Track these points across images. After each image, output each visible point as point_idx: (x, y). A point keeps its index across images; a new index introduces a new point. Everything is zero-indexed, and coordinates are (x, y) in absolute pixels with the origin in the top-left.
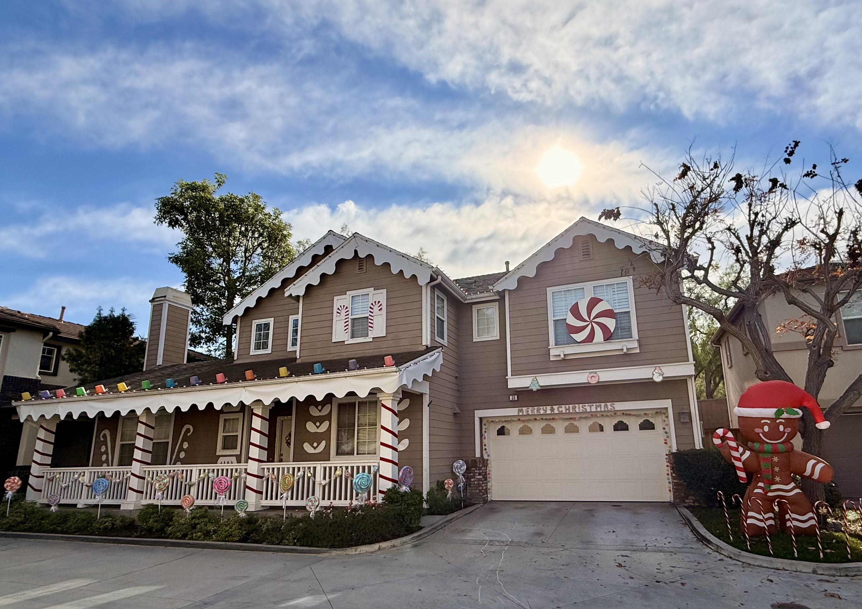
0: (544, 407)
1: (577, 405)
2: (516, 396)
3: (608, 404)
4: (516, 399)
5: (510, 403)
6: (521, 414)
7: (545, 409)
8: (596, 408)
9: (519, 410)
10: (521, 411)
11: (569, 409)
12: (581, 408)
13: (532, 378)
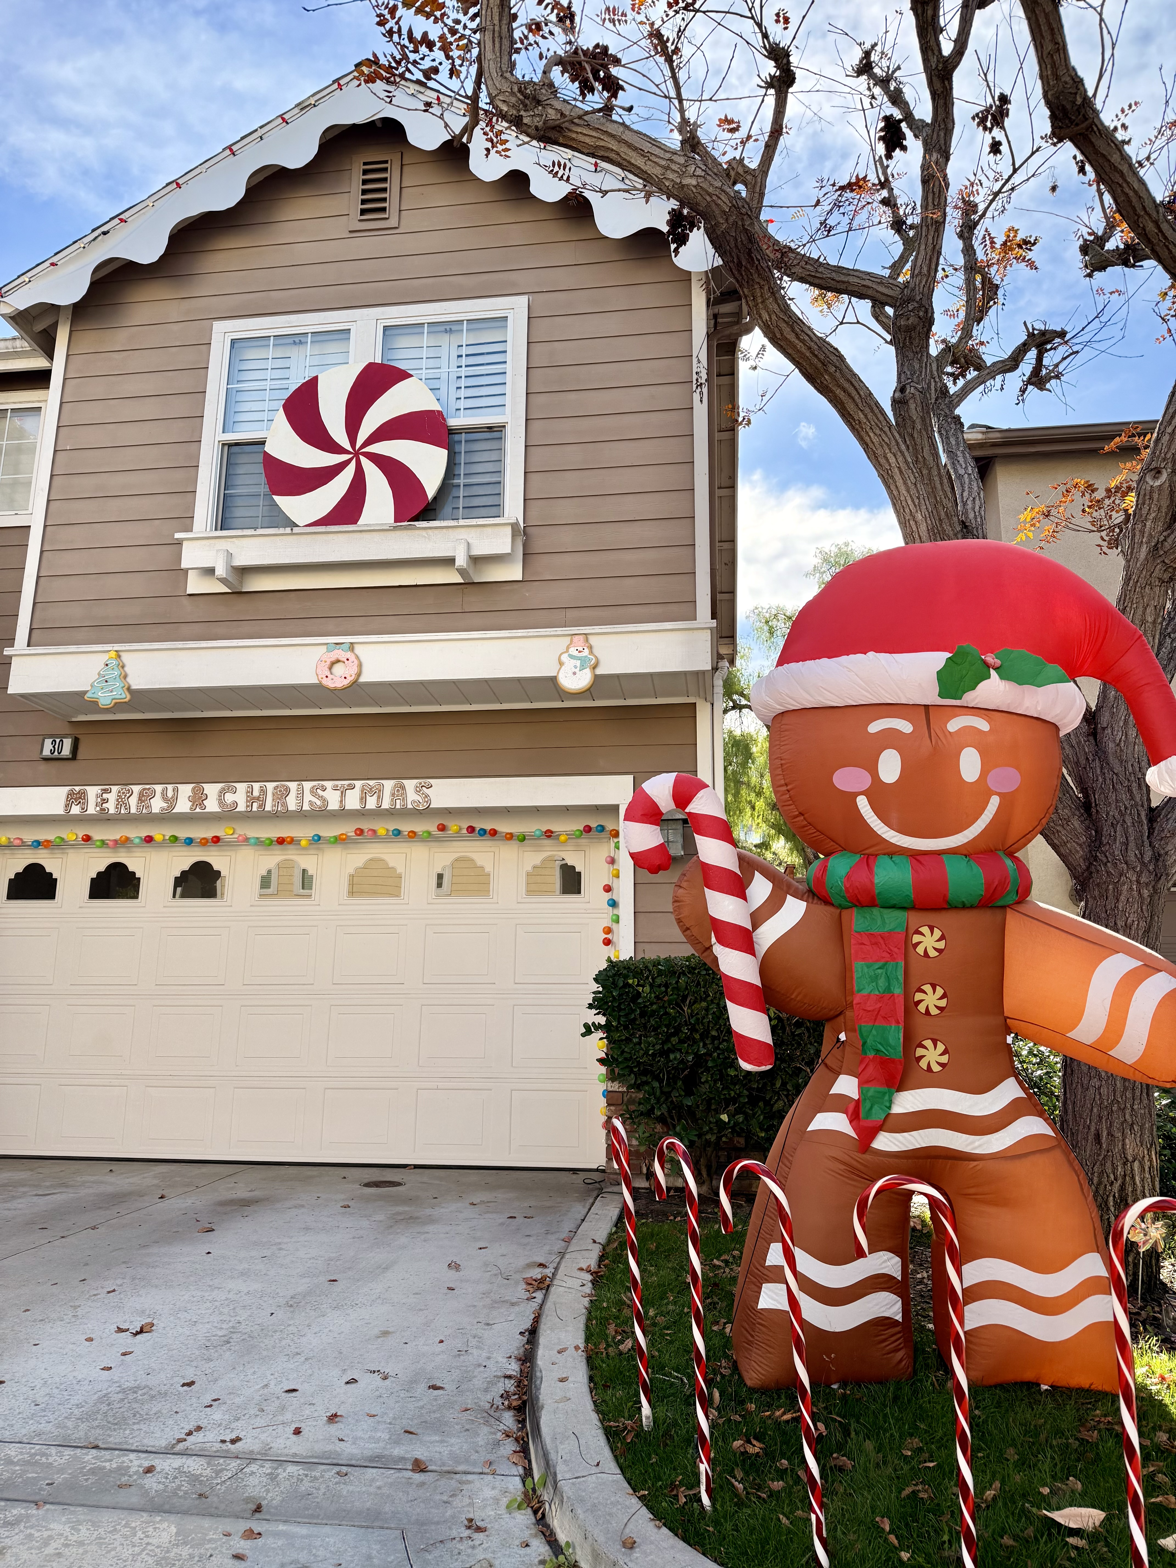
0: (170, 787)
1: (293, 786)
2: (68, 743)
3: (406, 782)
4: (66, 751)
5: (43, 766)
6: (76, 810)
7: (170, 794)
8: (363, 799)
9: (70, 794)
10: (78, 798)
11: (261, 799)
12: (308, 797)
13: (104, 658)
